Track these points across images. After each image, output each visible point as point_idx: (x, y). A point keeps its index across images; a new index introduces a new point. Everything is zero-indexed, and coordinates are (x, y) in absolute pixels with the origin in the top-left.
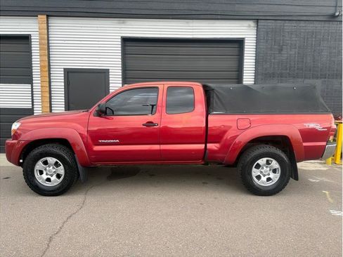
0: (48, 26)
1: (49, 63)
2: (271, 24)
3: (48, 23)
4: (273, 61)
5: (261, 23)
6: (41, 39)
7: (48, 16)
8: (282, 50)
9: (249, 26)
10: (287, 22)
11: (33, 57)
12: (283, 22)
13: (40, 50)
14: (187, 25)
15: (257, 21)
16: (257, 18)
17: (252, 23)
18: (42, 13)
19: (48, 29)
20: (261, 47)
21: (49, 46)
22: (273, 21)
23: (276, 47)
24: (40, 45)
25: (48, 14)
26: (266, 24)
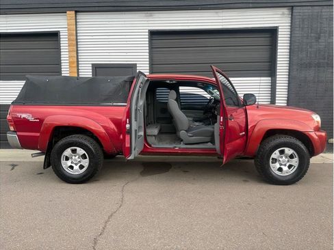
0: (76, 22)
1: (78, 58)
2: (307, 11)
3: (76, 19)
4: (310, 50)
5: (296, 10)
6: (70, 35)
7: (76, 12)
8: (319, 38)
9: (283, 14)
10: (325, 7)
11: (62, 53)
12: (320, 8)
13: (69, 46)
14: (216, 15)
15: (292, 8)
16: (292, 4)
17: (286, 11)
18: (70, 8)
19: (76, 25)
20: (297, 35)
21: (77, 42)
22: (310, 8)
23: (312, 35)
24: (69, 40)
25: (77, 9)
26: (301, 11)
